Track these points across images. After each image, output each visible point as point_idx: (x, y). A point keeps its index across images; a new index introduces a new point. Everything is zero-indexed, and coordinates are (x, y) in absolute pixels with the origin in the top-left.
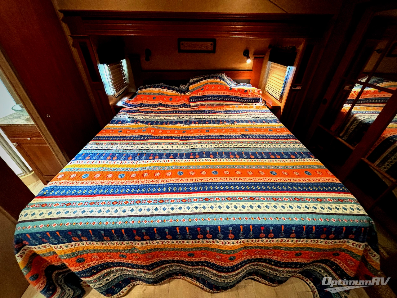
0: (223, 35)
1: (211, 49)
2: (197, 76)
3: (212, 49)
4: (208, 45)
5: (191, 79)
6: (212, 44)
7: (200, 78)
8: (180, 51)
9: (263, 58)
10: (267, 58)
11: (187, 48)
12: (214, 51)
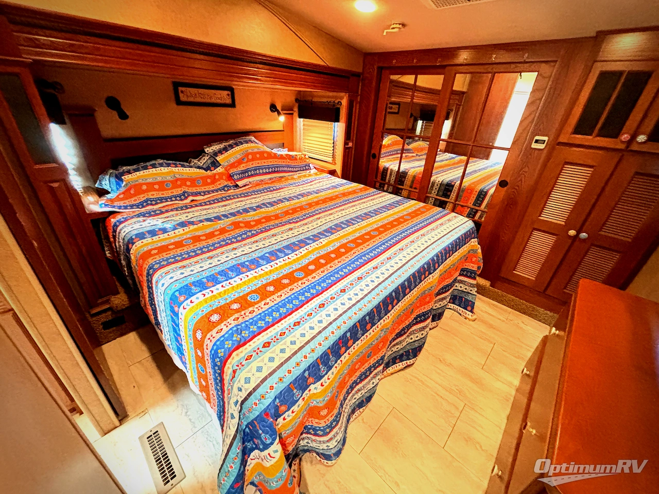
0: (241, 84)
1: (229, 101)
2: (215, 142)
3: (231, 102)
4: (224, 96)
5: (206, 148)
6: (228, 95)
7: (222, 146)
8: (179, 102)
9: (292, 114)
10: (296, 114)
11: (191, 99)
12: (233, 105)
